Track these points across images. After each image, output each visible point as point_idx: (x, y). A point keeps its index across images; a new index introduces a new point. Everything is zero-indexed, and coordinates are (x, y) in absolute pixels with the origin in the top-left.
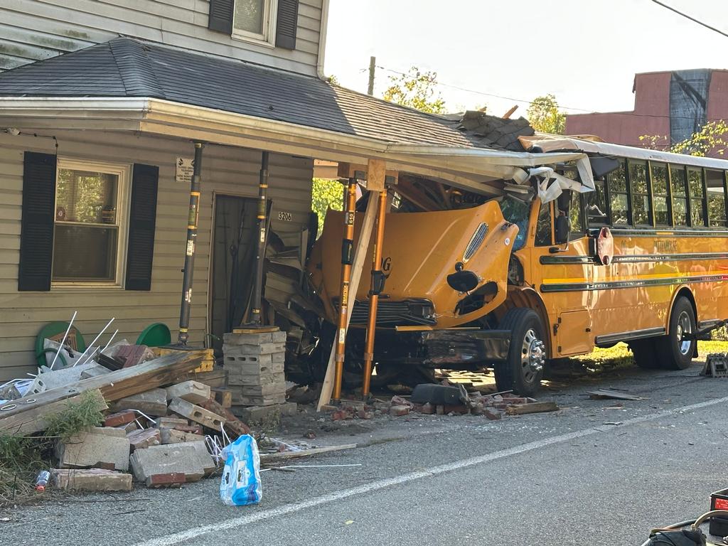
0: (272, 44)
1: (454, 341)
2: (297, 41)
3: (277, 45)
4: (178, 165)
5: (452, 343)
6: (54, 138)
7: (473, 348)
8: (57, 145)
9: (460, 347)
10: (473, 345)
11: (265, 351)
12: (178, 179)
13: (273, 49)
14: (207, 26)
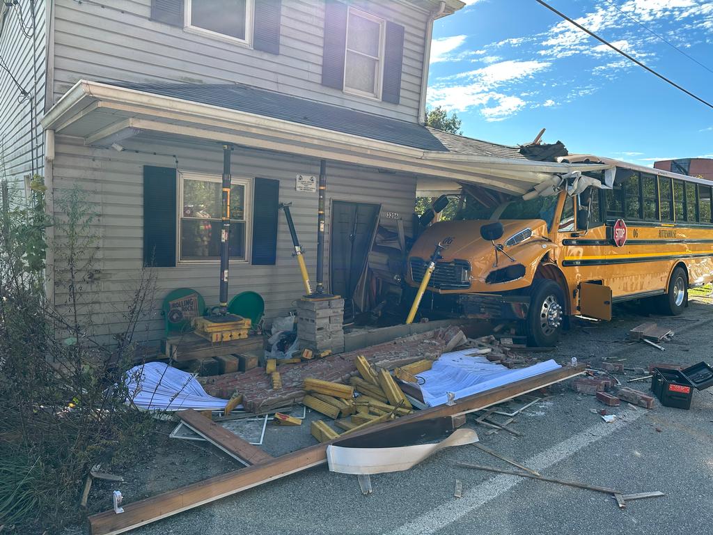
0: (380, 100)
1: (485, 303)
2: (401, 98)
3: (383, 100)
4: (298, 180)
5: (482, 304)
6: (174, 156)
7: (498, 309)
8: (177, 162)
9: (488, 308)
10: (498, 307)
11: (321, 315)
12: (298, 189)
13: (378, 102)
14: (320, 82)
